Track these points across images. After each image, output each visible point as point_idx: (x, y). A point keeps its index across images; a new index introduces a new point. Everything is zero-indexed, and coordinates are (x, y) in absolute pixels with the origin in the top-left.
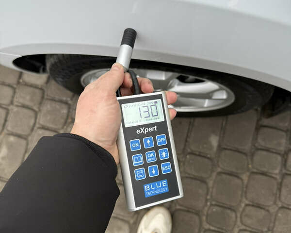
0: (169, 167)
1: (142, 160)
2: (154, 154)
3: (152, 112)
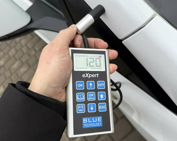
0: (105, 107)
1: (84, 98)
2: (94, 95)
3: (96, 63)
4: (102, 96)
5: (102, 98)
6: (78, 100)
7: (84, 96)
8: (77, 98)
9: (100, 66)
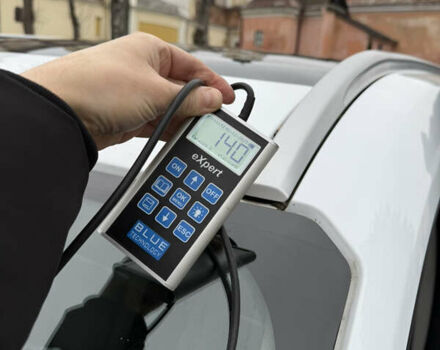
0: (188, 235)
1: (165, 192)
2: (186, 200)
3: (235, 152)
4: (198, 212)
5: (196, 215)
6: (154, 187)
7: (168, 189)
8: (156, 184)
9: (237, 162)
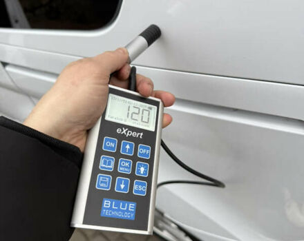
1: (112, 166)
2: (130, 165)
3: (142, 117)
4: (142, 169)
5: (142, 173)
6: (102, 167)
7: (113, 163)
8: (102, 164)
9: (147, 123)
